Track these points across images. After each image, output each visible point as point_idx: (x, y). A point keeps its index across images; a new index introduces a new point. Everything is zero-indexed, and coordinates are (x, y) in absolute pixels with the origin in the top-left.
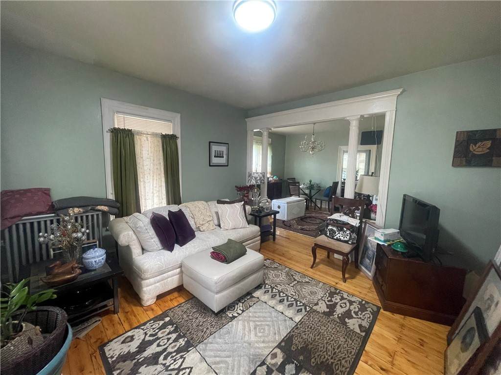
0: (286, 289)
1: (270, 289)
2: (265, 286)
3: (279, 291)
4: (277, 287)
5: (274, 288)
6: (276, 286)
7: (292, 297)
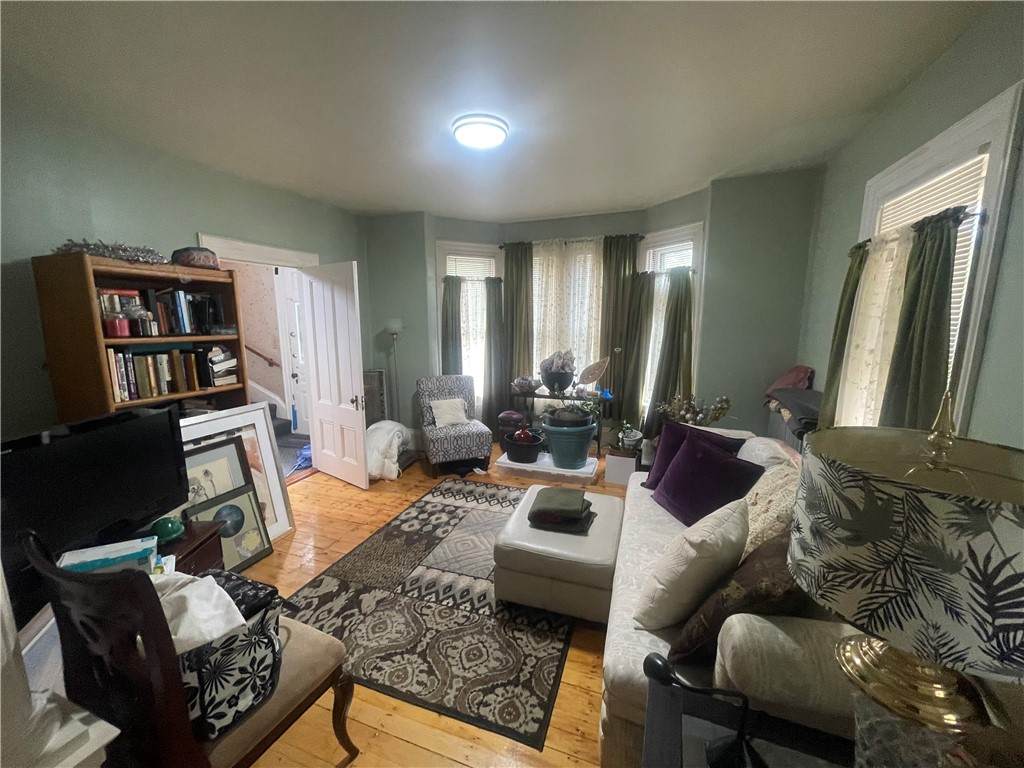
0: (442, 618)
1: (477, 605)
2: (491, 608)
3: (458, 608)
4: (464, 616)
5: (471, 612)
6: (468, 618)
7: (428, 601)
